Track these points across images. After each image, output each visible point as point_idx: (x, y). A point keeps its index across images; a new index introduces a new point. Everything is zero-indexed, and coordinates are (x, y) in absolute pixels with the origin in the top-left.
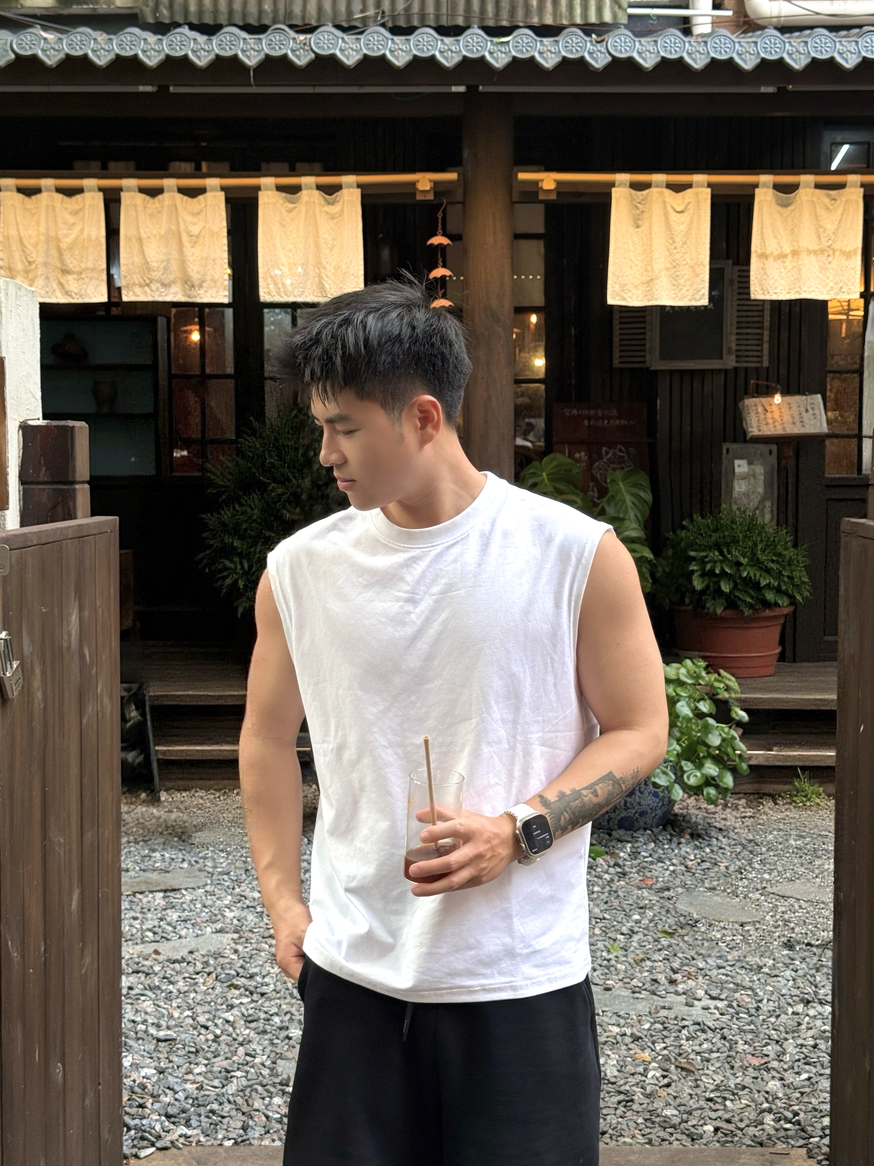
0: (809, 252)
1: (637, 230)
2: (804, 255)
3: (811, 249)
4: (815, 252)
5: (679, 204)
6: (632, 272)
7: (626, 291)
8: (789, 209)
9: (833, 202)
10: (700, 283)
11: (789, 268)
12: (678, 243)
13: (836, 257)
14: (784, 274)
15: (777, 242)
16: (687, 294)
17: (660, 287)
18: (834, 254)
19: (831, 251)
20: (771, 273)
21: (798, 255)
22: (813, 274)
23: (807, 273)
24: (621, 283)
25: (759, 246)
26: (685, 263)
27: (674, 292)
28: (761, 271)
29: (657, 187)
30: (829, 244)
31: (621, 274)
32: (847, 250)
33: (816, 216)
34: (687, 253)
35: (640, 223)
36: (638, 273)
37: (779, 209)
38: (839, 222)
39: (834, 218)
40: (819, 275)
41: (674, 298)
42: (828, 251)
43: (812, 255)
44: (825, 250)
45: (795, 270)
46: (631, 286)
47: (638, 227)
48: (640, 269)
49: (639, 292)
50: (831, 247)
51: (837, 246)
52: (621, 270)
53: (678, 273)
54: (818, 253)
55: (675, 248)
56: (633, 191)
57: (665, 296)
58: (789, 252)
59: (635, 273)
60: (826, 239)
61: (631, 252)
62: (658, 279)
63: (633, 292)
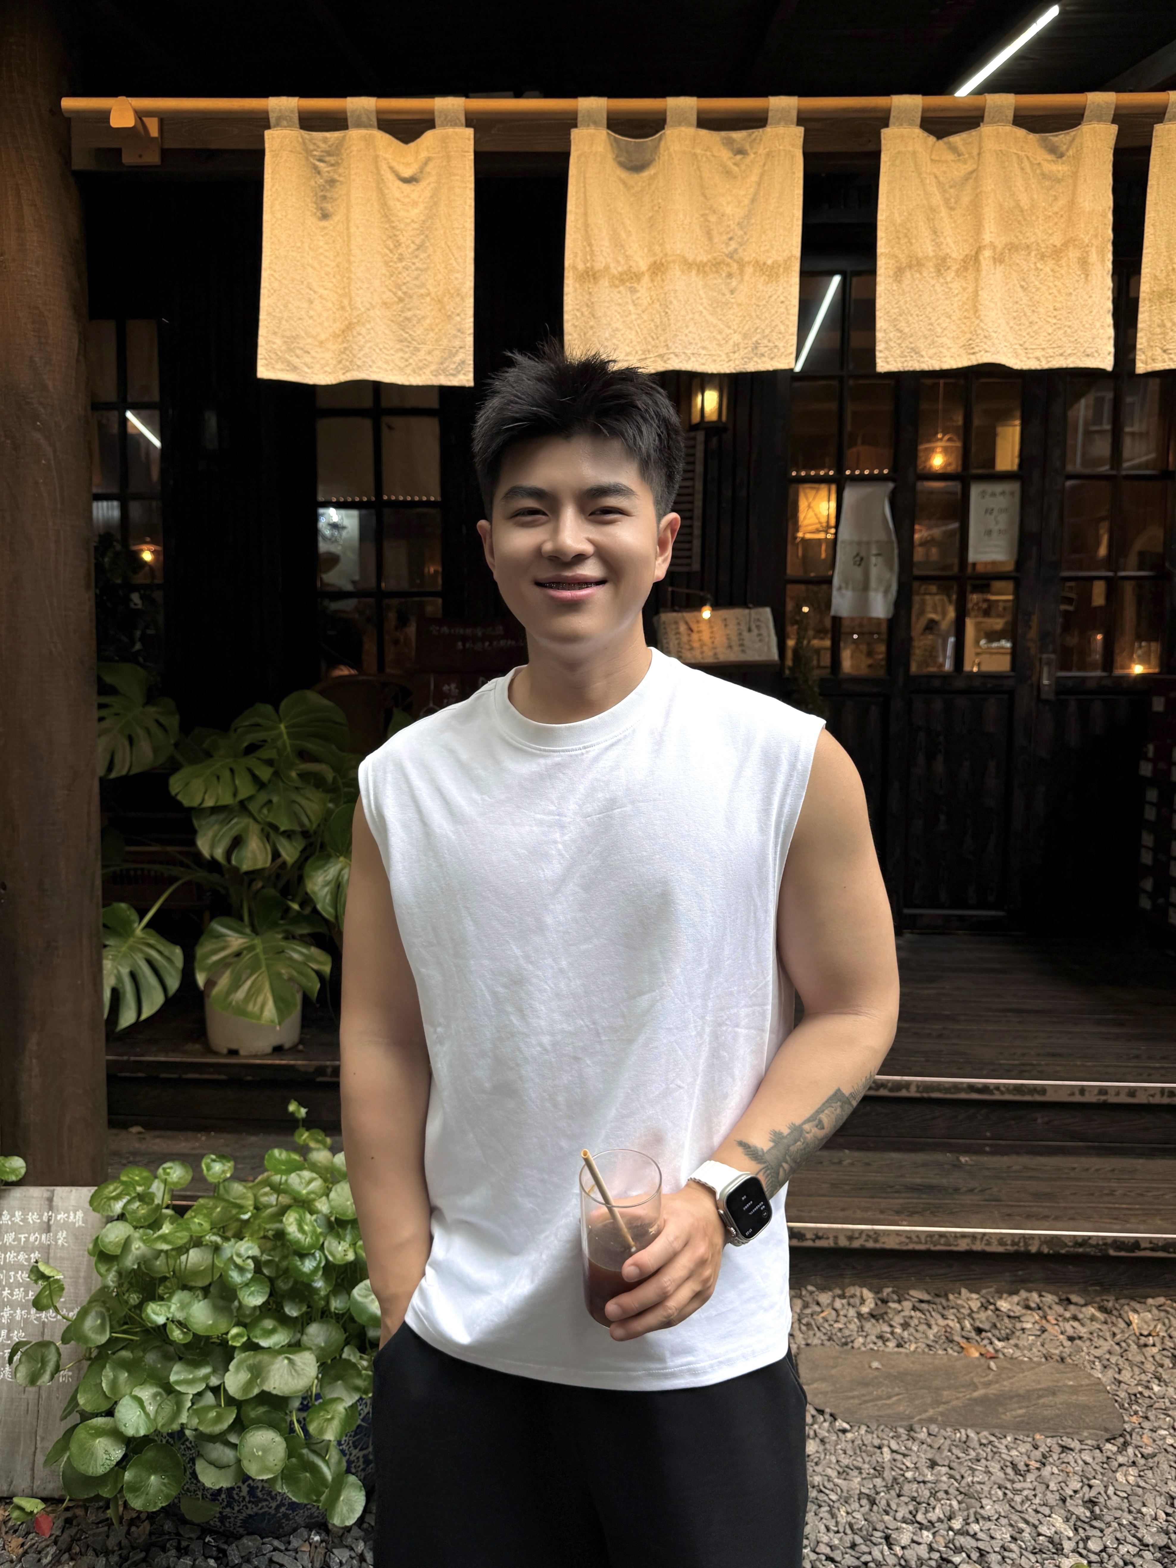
0: (688, 265)
1: (323, 223)
2: (676, 271)
3: (691, 258)
4: (701, 268)
5: (408, 164)
6: (312, 313)
7: (298, 352)
8: (645, 174)
9: (739, 157)
10: (455, 336)
11: (645, 302)
12: (408, 247)
13: (746, 278)
14: (634, 317)
15: (618, 244)
16: (429, 358)
17: (366, 342)
18: (742, 271)
19: (735, 266)
20: (605, 315)
21: (663, 273)
22: (697, 316)
23: (683, 313)
24: (288, 334)
25: (580, 254)
26: (423, 291)
27: (401, 354)
28: (584, 309)
29: (359, 125)
30: (731, 248)
31: (286, 314)
32: (769, 262)
33: (702, 187)
34: (426, 270)
35: (329, 206)
36: (325, 314)
37: (624, 174)
38: (753, 201)
39: (742, 192)
40: (709, 317)
41: (401, 369)
42: (728, 265)
43: (694, 272)
44: (722, 262)
45: (657, 305)
46: (309, 340)
47: (325, 216)
48: (330, 305)
49: (328, 356)
50: (736, 257)
51: (749, 254)
52: (286, 306)
53: (409, 314)
54: (707, 269)
55: (400, 260)
56: (306, 134)
57: (380, 363)
58: (644, 268)
59: (320, 315)
60: (725, 237)
61: (310, 270)
62: (363, 325)
63: (313, 353)
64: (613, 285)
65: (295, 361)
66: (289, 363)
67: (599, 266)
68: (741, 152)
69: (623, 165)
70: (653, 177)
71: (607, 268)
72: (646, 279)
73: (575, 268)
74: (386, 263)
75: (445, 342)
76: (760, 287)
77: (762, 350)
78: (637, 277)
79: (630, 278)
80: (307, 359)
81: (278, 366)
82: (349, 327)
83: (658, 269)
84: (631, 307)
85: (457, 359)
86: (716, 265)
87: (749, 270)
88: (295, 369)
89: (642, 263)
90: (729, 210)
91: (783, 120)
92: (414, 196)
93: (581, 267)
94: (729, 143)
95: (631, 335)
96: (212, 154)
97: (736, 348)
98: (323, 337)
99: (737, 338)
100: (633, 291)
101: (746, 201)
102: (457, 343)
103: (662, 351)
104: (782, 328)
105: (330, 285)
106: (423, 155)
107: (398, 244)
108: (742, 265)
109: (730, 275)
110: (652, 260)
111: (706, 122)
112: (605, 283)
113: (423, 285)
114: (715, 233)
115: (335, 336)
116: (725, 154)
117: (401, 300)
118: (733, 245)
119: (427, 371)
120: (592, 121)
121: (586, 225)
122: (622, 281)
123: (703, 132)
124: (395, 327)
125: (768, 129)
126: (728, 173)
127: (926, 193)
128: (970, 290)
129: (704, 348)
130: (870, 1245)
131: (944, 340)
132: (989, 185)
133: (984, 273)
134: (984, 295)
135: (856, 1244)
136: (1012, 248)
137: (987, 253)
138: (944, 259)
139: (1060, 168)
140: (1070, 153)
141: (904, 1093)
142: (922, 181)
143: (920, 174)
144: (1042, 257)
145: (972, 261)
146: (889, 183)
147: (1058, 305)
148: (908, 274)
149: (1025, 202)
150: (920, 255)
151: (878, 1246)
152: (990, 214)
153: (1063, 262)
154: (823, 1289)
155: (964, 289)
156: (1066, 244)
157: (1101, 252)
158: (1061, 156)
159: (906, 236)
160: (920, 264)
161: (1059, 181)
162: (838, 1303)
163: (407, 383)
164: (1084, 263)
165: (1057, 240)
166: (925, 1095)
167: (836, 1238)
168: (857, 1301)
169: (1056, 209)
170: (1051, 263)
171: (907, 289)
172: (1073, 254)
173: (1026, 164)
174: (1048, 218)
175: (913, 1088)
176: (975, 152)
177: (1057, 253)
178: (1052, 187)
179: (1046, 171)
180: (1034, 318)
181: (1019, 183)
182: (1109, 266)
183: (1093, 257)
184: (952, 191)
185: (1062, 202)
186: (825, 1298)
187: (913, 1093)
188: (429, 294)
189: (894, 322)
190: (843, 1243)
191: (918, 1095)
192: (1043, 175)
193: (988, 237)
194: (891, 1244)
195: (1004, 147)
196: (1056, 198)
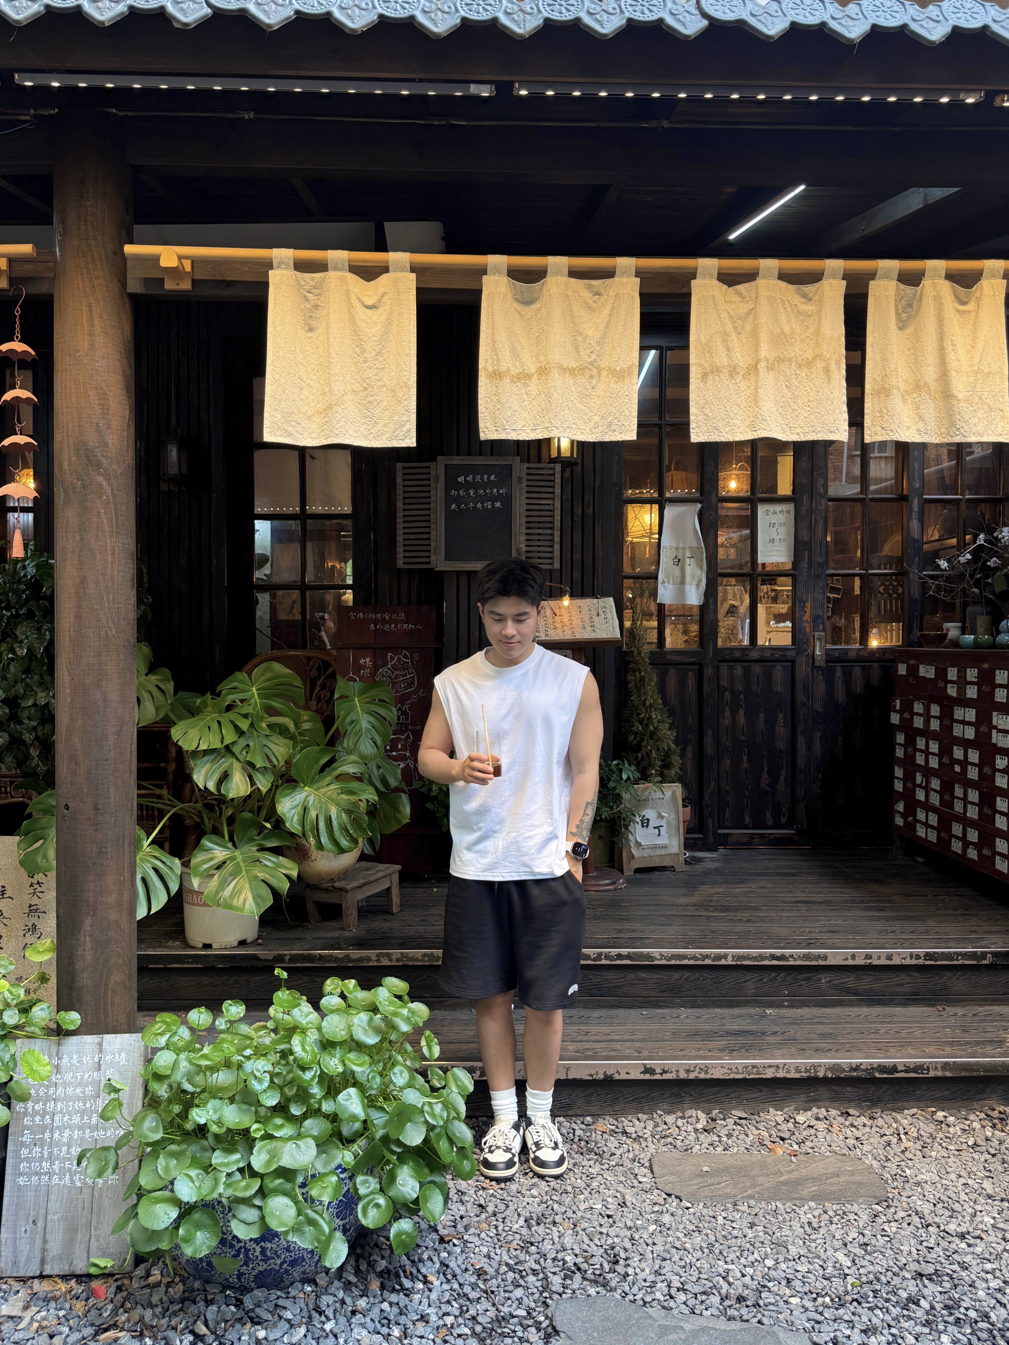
0: (564, 370)
1: (310, 334)
2: (555, 374)
3: (565, 365)
4: (571, 371)
5: (370, 296)
6: (302, 396)
7: (292, 423)
8: (534, 307)
9: (596, 297)
10: (404, 414)
11: (534, 393)
12: (370, 353)
13: (602, 379)
14: (527, 403)
15: (516, 355)
16: (385, 429)
17: (342, 417)
18: (599, 374)
19: (595, 370)
20: (508, 401)
21: (547, 375)
22: (570, 404)
23: (561, 401)
24: (285, 410)
25: (490, 360)
26: (381, 383)
27: (365, 426)
28: (493, 397)
29: (336, 269)
30: (592, 359)
31: (284, 397)
32: (618, 369)
33: (572, 317)
34: (383, 369)
35: (313, 323)
36: (311, 398)
37: (519, 307)
38: (606, 327)
39: (599, 321)
40: (578, 405)
41: (366, 436)
42: (590, 369)
43: (567, 375)
44: (587, 368)
45: (543, 396)
46: (300, 415)
47: (311, 330)
48: (315, 391)
49: (314, 426)
50: (595, 364)
51: (604, 363)
52: (284, 391)
53: (371, 399)
54: (576, 372)
55: (365, 362)
56: (299, 274)
57: (351, 432)
58: (533, 371)
59: (307, 398)
60: (588, 351)
61: (301, 367)
62: (340, 406)
63: (303, 425)
64: (513, 382)
65: (290, 429)
66: (286, 431)
67: (502, 369)
68: (598, 294)
69: (517, 300)
70: (539, 309)
71: (508, 370)
72: (535, 378)
73: (486, 370)
74: (355, 363)
75: (396, 418)
76: (612, 385)
77: (614, 427)
78: (529, 376)
79: (523, 377)
80: (300, 429)
81: (278, 433)
82: (330, 407)
83: (543, 371)
84: (525, 397)
85: (405, 429)
86: (582, 370)
87: (604, 373)
88: (290, 435)
89: (532, 368)
90: (590, 333)
91: (625, 273)
92: (374, 318)
93: (490, 369)
94: (590, 288)
95: (525, 414)
96: (228, 284)
97: (597, 425)
98: (310, 413)
99: (596, 418)
100: (526, 385)
101: (602, 327)
102: (405, 418)
103: (547, 425)
104: (627, 413)
105: (314, 377)
106: (381, 290)
107: (363, 351)
108: (599, 370)
109: (591, 377)
110: (538, 365)
111: (574, 273)
112: (507, 380)
113: (381, 379)
114: (581, 348)
115: (319, 413)
116: (587, 295)
117: (365, 389)
118: (593, 357)
119: (384, 438)
120: (497, 271)
121: (494, 341)
122: (519, 379)
123: (573, 280)
124: (361, 408)
125: (616, 279)
126: (589, 307)
127: (722, 323)
128: (752, 388)
129: (575, 424)
130: (702, 1076)
131: (736, 421)
132: (763, 318)
133: (761, 377)
134: (761, 391)
135: (692, 1076)
136: (780, 360)
137: (763, 364)
138: (735, 368)
139: (809, 308)
140: (816, 298)
141: (723, 962)
142: (719, 315)
143: (717, 311)
144: (800, 366)
145: (753, 368)
146: (697, 316)
147: (811, 399)
148: (711, 377)
149: (787, 329)
150: (719, 364)
151: (708, 1077)
152: (764, 337)
153: (813, 370)
154: (669, 1112)
155: (749, 387)
156: (815, 358)
157: (838, 363)
158: (810, 300)
159: (709, 352)
160: (718, 371)
161: (809, 316)
162: (680, 1123)
163: (369, 446)
164: (827, 370)
165: (809, 355)
166: (739, 963)
167: (677, 1071)
168: (694, 1120)
169: (808, 335)
170: (805, 370)
171: (710, 387)
172: (820, 365)
173: (787, 305)
174: (802, 340)
175: (730, 958)
176: (754, 296)
177: (809, 364)
178: (805, 320)
179: (801, 310)
180: (795, 407)
181: (783, 317)
182: (844, 372)
183: (833, 367)
184: (739, 322)
185: (812, 329)
186: (670, 1119)
187: (730, 962)
188: (385, 386)
189: (702, 409)
190: (683, 1075)
191: (734, 963)
192: (799, 312)
193: (763, 353)
194: (717, 1074)
195: (772, 294)
196: (807, 328)
